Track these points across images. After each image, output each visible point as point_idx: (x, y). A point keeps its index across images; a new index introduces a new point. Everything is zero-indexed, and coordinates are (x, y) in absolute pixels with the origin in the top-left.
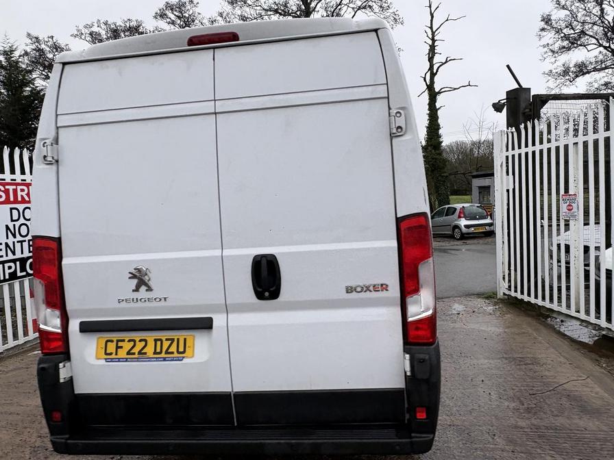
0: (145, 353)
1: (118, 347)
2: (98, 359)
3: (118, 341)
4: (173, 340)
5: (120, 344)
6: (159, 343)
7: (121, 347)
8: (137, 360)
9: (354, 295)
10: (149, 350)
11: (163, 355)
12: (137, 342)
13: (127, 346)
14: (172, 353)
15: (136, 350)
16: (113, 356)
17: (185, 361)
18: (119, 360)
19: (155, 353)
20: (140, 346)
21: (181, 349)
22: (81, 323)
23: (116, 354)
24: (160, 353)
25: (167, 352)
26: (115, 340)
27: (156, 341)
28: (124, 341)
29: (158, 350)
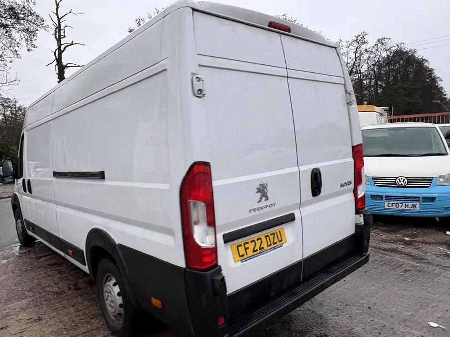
0: (263, 248)
1: (246, 249)
2: (235, 262)
3: (244, 244)
4: (274, 234)
5: (247, 246)
6: (268, 238)
7: (248, 248)
8: (260, 254)
9: (343, 188)
10: (264, 245)
11: (273, 246)
12: (256, 242)
13: (251, 246)
14: (276, 243)
15: (257, 247)
16: (245, 256)
17: (284, 245)
18: (250, 258)
19: (268, 246)
20: (258, 243)
21: (280, 239)
22: (224, 236)
23: (247, 254)
24: (271, 245)
25: (274, 244)
26: (242, 244)
27: (266, 237)
28: (247, 243)
29: (269, 244)
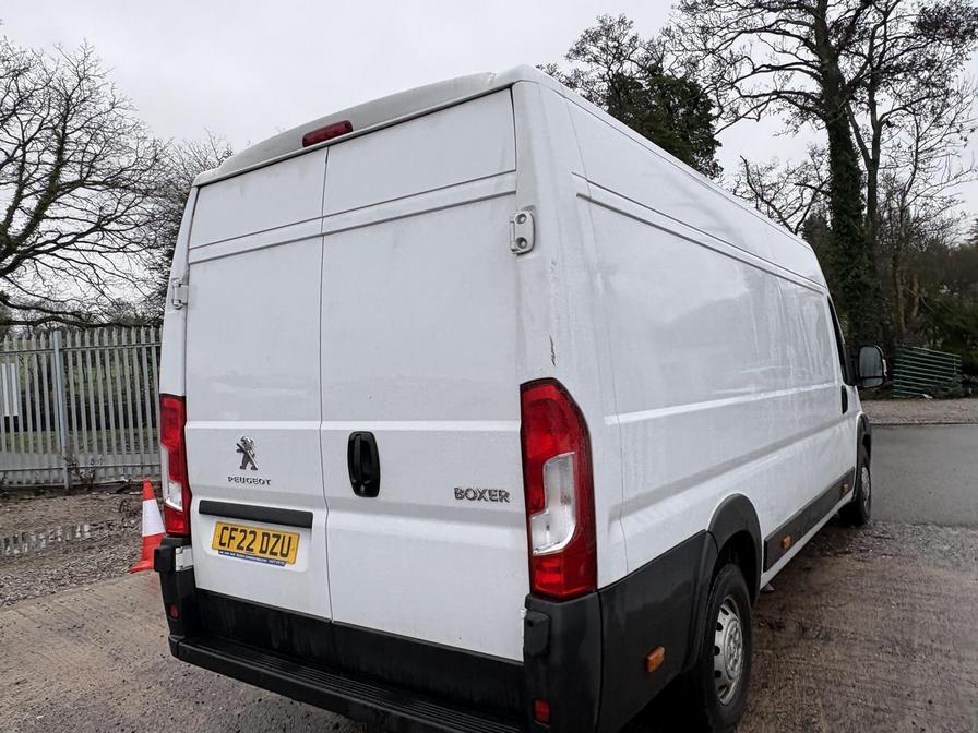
0: (252, 550)
1: (232, 538)
2: (213, 548)
3: (233, 530)
4: (278, 537)
5: (234, 534)
6: (266, 538)
7: (233, 538)
8: (245, 557)
9: (465, 503)
10: (256, 547)
11: (268, 555)
12: (248, 535)
13: (239, 536)
14: (276, 554)
15: (245, 545)
16: (225, 548)
17: (287, 567)
18: (230, 553)
19: (261, 551)
20: (250, 538)
21: (285, 552)
22: (202, 502)
23: (229, 546)
24: (265, 552)
25: (271, 553)
26: (230, 527)
27: (264, 535)
28: (236, 530)
29: (264, 549)
